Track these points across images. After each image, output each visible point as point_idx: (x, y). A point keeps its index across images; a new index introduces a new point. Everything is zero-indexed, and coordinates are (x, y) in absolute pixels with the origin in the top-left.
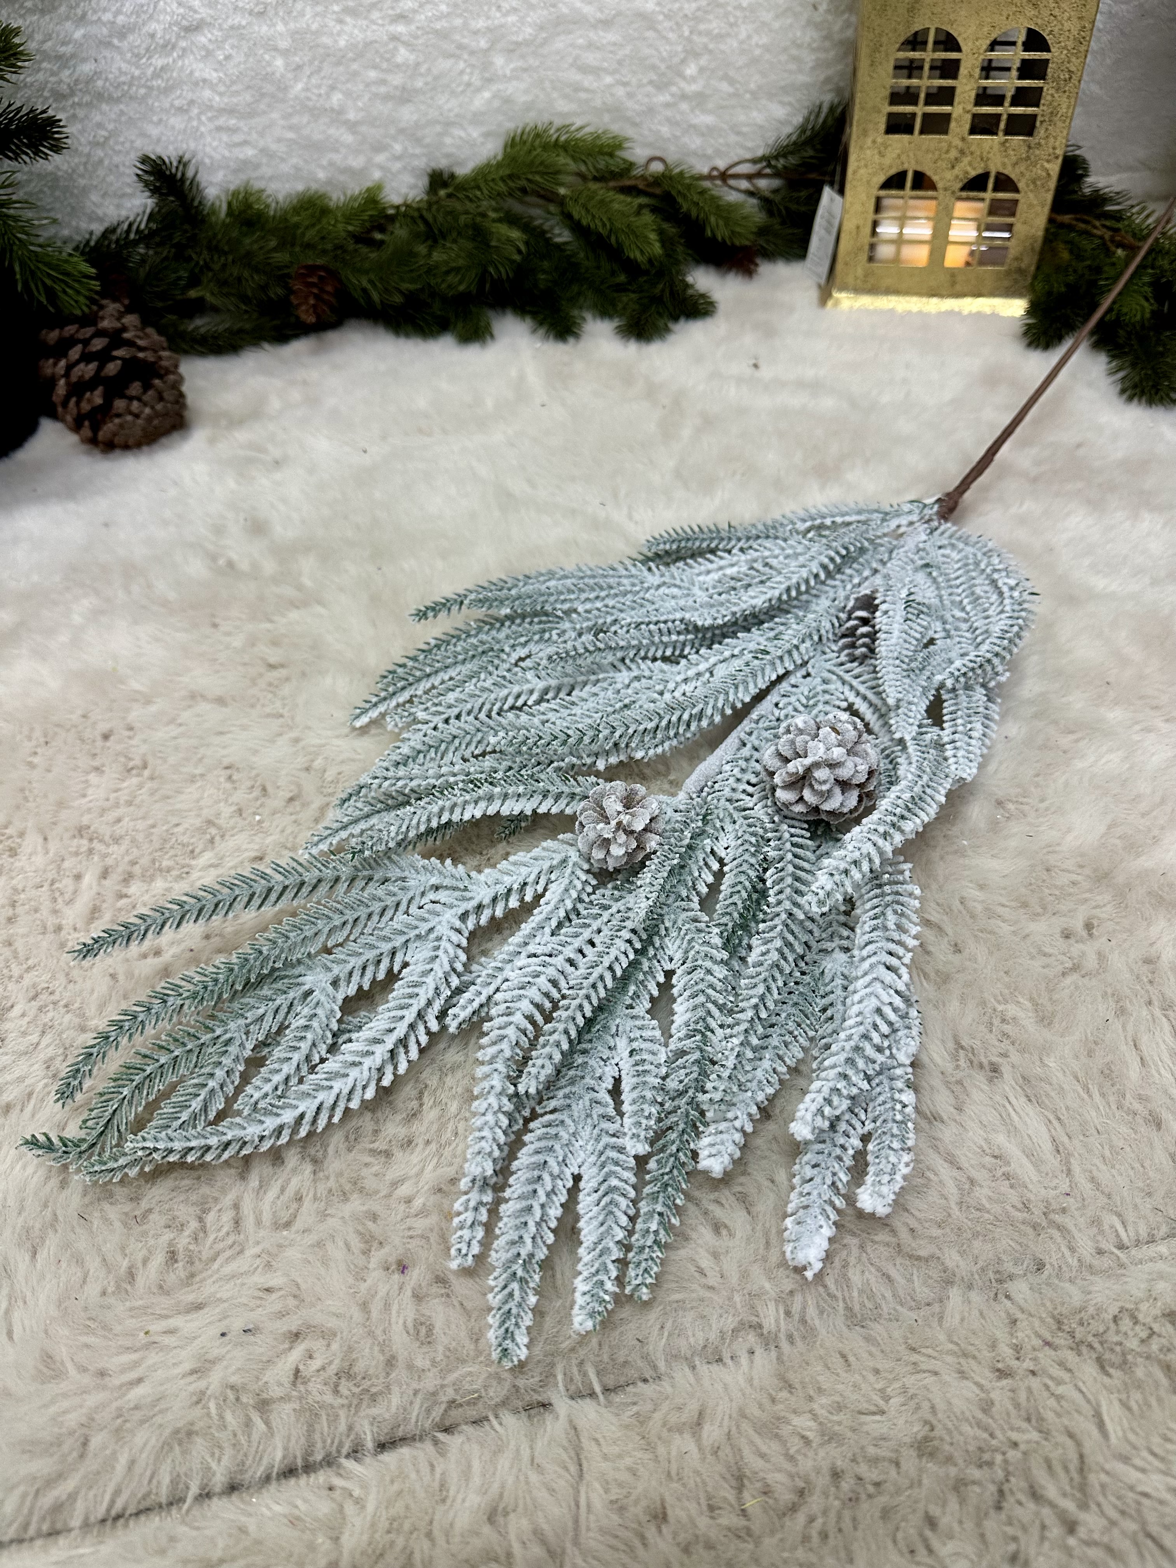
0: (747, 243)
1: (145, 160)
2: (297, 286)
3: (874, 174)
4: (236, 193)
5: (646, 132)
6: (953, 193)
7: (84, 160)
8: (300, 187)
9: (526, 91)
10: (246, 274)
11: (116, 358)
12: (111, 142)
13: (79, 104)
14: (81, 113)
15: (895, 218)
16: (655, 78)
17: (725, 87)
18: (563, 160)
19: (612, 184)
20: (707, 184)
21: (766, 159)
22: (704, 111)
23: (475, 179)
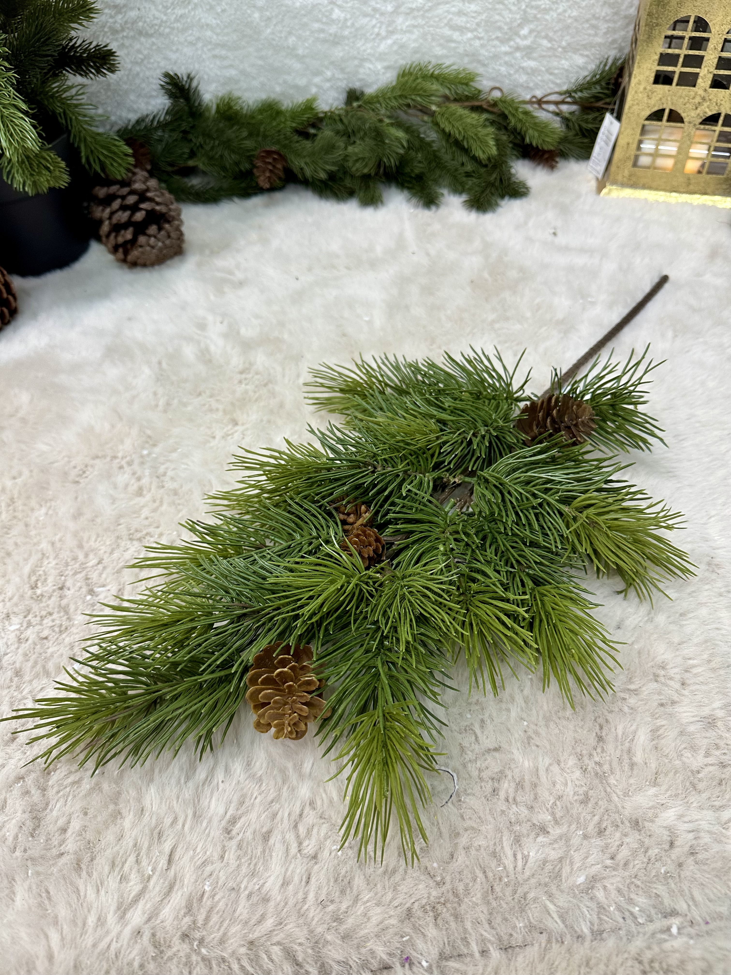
0: (552, 148)
1: (167, 75)
2: (259, 164)
3: (643, 110)
4: (222, 99)
5: (491, 70)
6: (695, 125)
7: (127, 73)
8: (263, 96)
9: (415, 41)
10: (226, 153)
11: (142, 209)
12: (145, 62)
13: (127, 37)
14: (127, 42)
15: (653, 139)
16: (500, 35)
17: (545, 43)
18: (435, 86)
19: (467, 104)
20: (529, 108)
21: (568, 93)
22: (529, 58)
23: (377, 96)
